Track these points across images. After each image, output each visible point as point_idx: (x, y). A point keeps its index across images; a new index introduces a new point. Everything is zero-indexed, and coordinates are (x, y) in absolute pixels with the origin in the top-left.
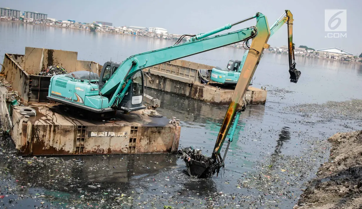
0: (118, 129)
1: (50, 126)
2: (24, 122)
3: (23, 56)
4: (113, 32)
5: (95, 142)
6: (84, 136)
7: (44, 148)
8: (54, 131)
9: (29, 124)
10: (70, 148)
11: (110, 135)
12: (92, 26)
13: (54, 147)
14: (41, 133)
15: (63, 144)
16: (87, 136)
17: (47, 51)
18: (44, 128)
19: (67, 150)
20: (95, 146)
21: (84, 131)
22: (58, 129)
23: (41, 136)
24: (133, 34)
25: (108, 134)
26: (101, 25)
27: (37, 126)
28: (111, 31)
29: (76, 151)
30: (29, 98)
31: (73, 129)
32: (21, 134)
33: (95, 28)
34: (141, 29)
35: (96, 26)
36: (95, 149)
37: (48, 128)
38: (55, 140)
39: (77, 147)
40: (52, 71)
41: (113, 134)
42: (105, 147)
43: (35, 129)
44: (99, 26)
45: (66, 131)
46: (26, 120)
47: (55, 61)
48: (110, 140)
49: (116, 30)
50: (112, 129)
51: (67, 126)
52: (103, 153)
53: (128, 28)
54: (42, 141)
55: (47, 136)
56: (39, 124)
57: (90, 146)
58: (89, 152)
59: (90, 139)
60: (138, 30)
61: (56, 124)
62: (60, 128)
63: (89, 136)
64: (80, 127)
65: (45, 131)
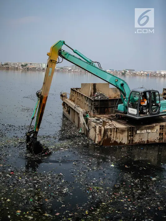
0: (152, 128)
1: (114, 129)
2: (99, 127)
3: (80, 88)
4: (135, 75)
5: (140, 136)
6: (133, 133)
7: (111, 142)
8: (116, 131)
9: (103, 128)
10: (125, 141)
11: (148, 132)
12: (123, 72)
13: (116, 141)
14: (109, 133)
15: (121, 139)
16: (135, 133)
17: (93, 85)
18: (111, 130)
19: (123, 143)
20: (140, 139)
21: (133, 130)
22: (118, 130)
23: (109, 135)
24: (147, 75)
25: (146, 131)
26: (128, 71)
27: (107, 129)
28: (134, 74)
29: (129, 143)
30: (94, 112)
31: (127, 129)
32: (98, 134)
33: (125, 73)
34: (152, 72)
35: (125, 72)
36: (139, 141)
37: (113, 130)
38: (117, 137)
39: (129, 141)
40: (98, 95)
41: (149, 131)
42: (145, 140)
43: (106, 131)
44: (127, 72)
45: (122, 131)
46: (101, 126)
47: (97, 90)
48: (148, 135)
49: (137, 73)
50: (149, 128)
51: (124, 128)
52: (144, 143)
53: (144, 72)
54: (110, 138)
55: (113, 135)
56: (108, 128)
57: (137, 139)
58: (136, 143)
59: (137, 135)
60: (150, 73)
61: (117, 127)
62: (119, 129)
63: (136, 133)
64: (130, 128)
65: (111, 132)
